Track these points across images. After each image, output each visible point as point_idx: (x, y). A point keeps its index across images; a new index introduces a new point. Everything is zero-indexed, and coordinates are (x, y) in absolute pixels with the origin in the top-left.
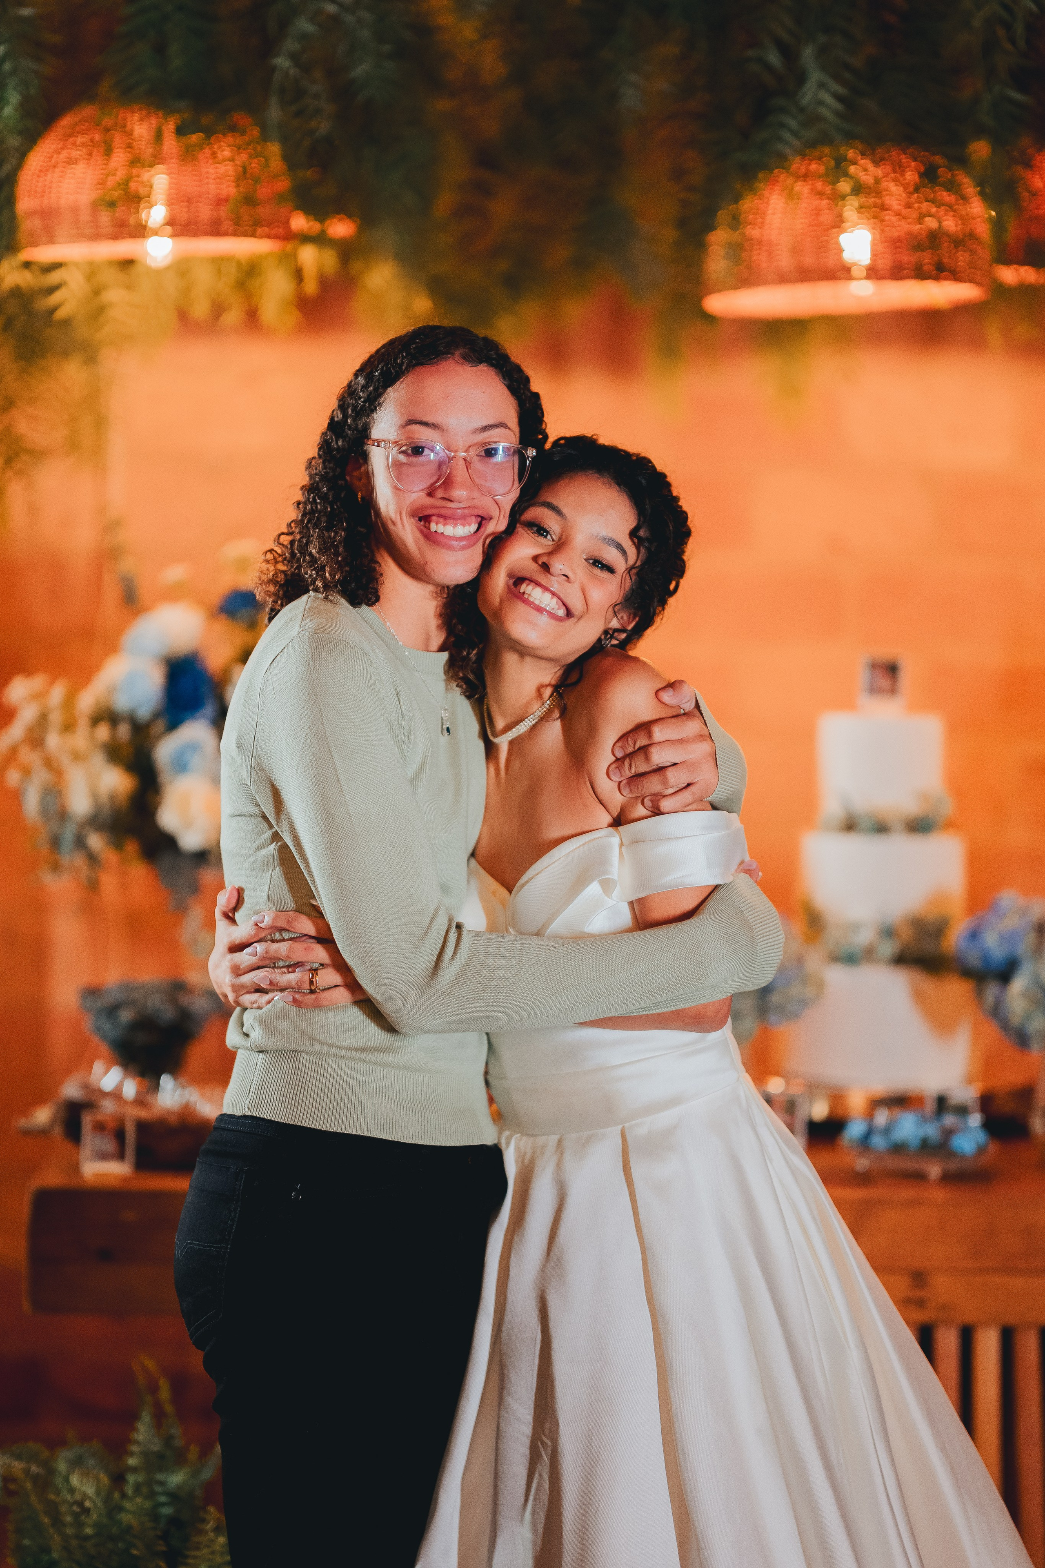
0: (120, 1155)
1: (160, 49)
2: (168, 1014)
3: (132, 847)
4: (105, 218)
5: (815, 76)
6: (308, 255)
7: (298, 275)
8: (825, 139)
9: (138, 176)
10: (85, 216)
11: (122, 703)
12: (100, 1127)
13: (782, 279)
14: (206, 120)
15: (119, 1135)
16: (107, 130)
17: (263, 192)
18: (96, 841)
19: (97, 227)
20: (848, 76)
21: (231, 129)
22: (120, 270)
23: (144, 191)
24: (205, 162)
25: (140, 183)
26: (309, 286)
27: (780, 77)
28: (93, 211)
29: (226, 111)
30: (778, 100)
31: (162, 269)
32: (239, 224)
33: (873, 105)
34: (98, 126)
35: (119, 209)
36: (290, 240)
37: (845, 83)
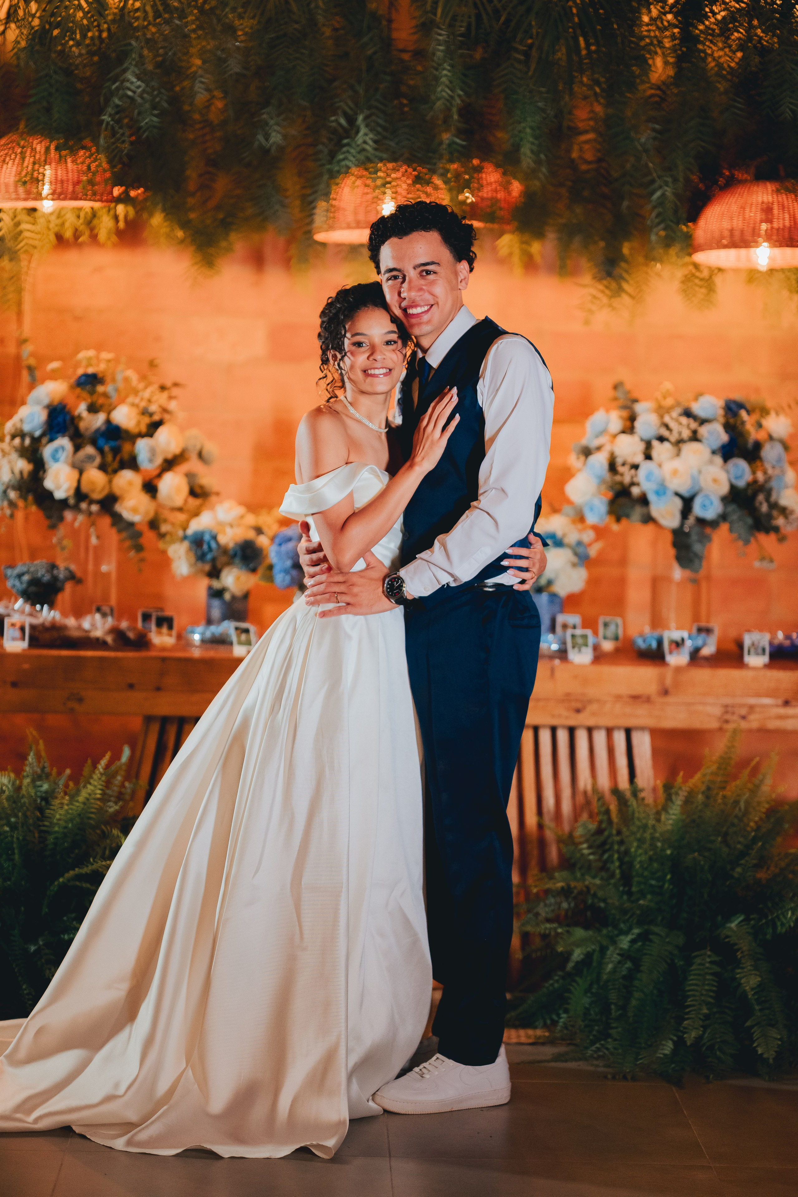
0: (23, 639)
1: (48, 110)
2: (47, 578)
3: (30, 498)
4: (21, 190)
5: (363, 130)
6: (121, 209)
7: (116, 218)
8: (369, 160)
9: (38, 170)
10: (12, 189)
11: (26, 428)
12: (13, 625)
13: (349, 227)
14: (71, 143)
15: (22, 629)
16: (23, 147)
17: (98, 179)
18: (12, 495)
19: (18, 195)
20: (379, 129)
21: (83, 148)
22: (29, 215)
23: (40, 177)
24: (70, 165)
25: (39, 173)
26: (121, 225)
27: (346, 131)
28: (16, 186)
29: (81, 139)
30: (345, 141)
31: (52, 214)
32: (86, 195)
33: (392, 144)
34: (19, 144)
35: (28, 186)
36: (111, 201)
37: (379, 133)
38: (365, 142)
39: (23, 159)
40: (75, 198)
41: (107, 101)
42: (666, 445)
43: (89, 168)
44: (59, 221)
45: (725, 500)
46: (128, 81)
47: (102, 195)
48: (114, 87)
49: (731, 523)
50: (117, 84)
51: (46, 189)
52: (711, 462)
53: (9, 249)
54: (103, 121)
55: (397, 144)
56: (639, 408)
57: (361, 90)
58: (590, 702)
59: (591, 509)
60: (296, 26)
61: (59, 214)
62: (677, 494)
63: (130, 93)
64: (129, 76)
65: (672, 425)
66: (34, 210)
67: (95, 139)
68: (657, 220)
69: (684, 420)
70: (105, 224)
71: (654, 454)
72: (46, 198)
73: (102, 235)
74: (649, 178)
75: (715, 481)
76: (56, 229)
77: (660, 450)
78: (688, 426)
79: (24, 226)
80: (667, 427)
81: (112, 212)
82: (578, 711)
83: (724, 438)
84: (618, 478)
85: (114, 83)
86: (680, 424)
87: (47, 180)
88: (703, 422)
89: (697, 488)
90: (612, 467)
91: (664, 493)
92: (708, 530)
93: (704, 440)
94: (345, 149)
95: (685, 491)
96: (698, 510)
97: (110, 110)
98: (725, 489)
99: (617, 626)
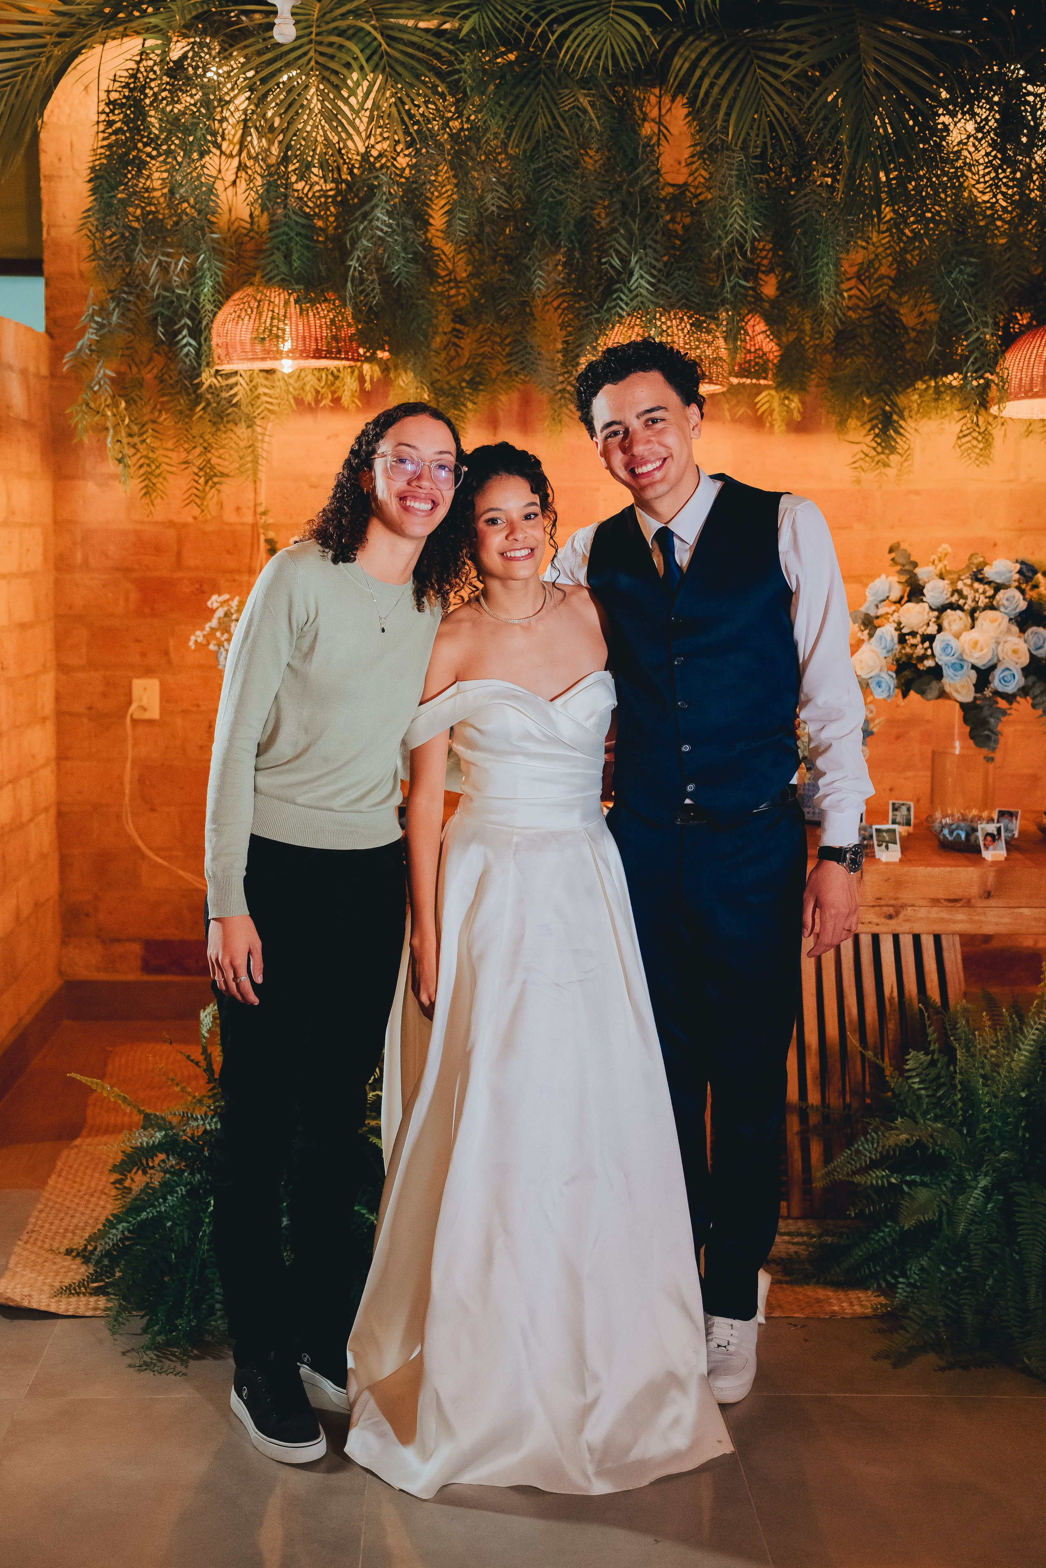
4: (258, 348)
5: (638, 272)
6: (366, 367)
7: (361, 379)
8: (643, 307)
9: (277, 326)
10: (248, 347)
14: (312, 295)
17: (343, 335)
19: (255, 354)
20: (655, 273)
21: (326, 300)
22: (267, 379)
23: (280, 333)
24: (312, 319)
25: (278, 329)
26: (368, 386)
27: (619, 273)
28: (253, 344)
29: (323, 291)
30: (618, 286)
31: (290, 376)
32: (332, 353)
33: (668, 289)
34: (255, 299)
35: (267, 343)
36: (358, 360)
37: (653, 276)
38: (640, 286)
39: (260, 314)
40: (320, 357)
41: (354, 243)
42: (959, 612)
43: (333, 321)
44: (298, 385)
45: (1026, 671)
46: (378, 219)
47: (347, 353)
48: (362, 227)
49: (1034, 698)
50: (366, 223)
51: (287, 346)
52: (1009, 631)
53: (248, 416)
54: (350, 266)
55: (673, 288)
56: (922, 572)
57: (635, 227)
58: (904, 906)
59: (879, 685)
60: (567, 153)
61: (299, 374)
62: (974, 667)
63: (380, 233)
64: (379, 213)
65: (966, 591)
66: (270, 372)
67: (339, 289)
68: (971, 368)
69: (976, 585)
70: (350, 385)
71: (945, 624)
72: (288, 357)
73: (346, 399)
74: (963, 318)
75: (1015, 652)
76: (295, 393)
77: (954, 620)
78: (984, 592)
79: (261, 390)
80: (960, 593)
81: (356, 372)
82: (890, 917)
83: (1023, 605)
84: (908, 650)
85: (362, 223)
86: (977, 591)
87: (287, 336)
88: (998, 588)
89: (995, 661)
90: (902, 639)
91: (962, 667)
92: (1002, 704)
93: (1002, 609)
94: (615, 296)
95: (980, 664)
96: (996, 683)
97: (358, 253)
98: (1025, 660)
99: (909, 810)
